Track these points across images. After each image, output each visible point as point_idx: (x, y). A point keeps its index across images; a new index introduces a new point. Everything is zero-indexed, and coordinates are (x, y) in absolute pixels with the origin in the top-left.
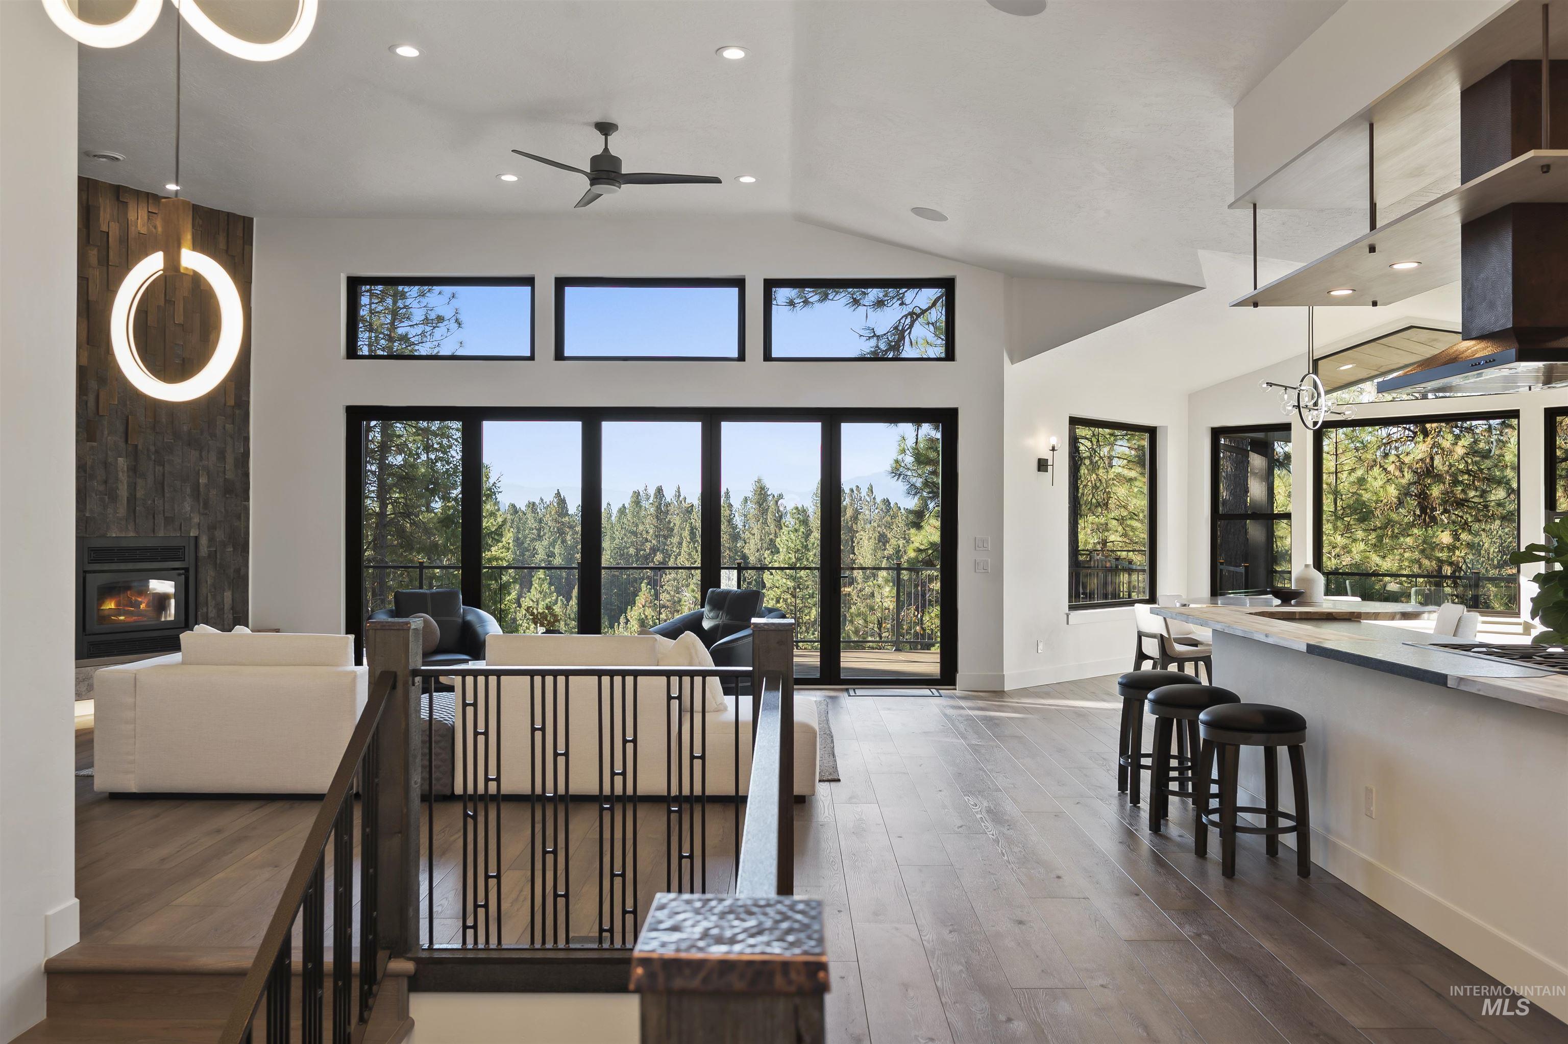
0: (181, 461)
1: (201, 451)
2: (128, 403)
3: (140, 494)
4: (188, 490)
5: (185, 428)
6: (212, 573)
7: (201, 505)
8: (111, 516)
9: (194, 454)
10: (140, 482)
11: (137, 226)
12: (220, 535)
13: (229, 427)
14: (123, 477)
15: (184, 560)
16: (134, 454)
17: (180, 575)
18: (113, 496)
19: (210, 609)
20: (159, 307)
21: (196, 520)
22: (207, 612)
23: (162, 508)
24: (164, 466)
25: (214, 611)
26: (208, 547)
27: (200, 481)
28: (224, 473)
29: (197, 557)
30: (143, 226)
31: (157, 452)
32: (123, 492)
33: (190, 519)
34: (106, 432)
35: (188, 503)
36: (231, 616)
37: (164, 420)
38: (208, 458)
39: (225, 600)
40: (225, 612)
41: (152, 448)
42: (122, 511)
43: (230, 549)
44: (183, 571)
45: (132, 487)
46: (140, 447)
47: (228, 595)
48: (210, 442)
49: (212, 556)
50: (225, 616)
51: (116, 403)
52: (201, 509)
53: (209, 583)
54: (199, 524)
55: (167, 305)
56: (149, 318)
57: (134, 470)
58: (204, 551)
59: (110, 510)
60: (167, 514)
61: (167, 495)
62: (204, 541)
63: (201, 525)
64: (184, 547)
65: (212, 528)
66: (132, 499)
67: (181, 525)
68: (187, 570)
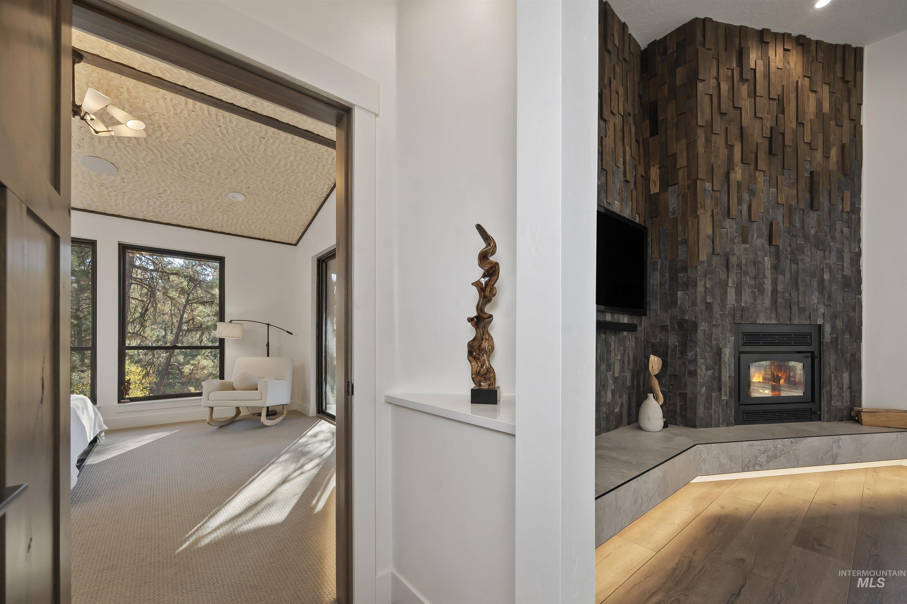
0: (809, 259)
1: (824, 251)
2: (771, 211)
3: (780, 288)
4: (816, 285)
5: (813, 231)
6: (834, 356)
7: (826, 297)
8: (759, 306)
9: (820, 254)
10: (780, 277)
11: (775, 63)
12: (839, 323)
13: (845, 230)
14: (768, 273)
15: (811, 345)
16: (777, 255)
17: (807, 357)
18: (762, 291)
19: (833, 388)
20: (793, 129)
21: (822, 310)
22: (831, 390)
23: (797, 300)
24: (797, 264)
25: (837, 390)
26: (831, 334)
27: (825, 277)
28: (842, 270)
29: (820, 343)
30: (780, 61)
31: (792, 252)
32: (768, 286)
33: (817, 309)
34: (755, 236)
35: (815, 296)
36: (848, 395)
37: (798, 225)
38: (830, 257)
39: (844, 380)
40: (844, 390)
41: (789, 249)
42: (768, 302)
43: (847, 336)
44: (810, 354)
45: (775, 282)
46: (781, 248)
47: (846, 376)
48: (831, 244)
49: (835, 342)
50: (844, 394)
51: (763, 211)
52: (826, 301)
53: (831, 365)
54: (824, 313)
55: (798, 127)
56: (786, 139)
57: (775, 267)
58: (827, 337)
59: (759, 301)
60: (800, 305)
61: (801, 289)
62: (828, 328)
63: (825, 315)
64: (811, 333)
65: (834, 317)
66: (774, 292)
67: (811, 313)
68: (813, 353)
